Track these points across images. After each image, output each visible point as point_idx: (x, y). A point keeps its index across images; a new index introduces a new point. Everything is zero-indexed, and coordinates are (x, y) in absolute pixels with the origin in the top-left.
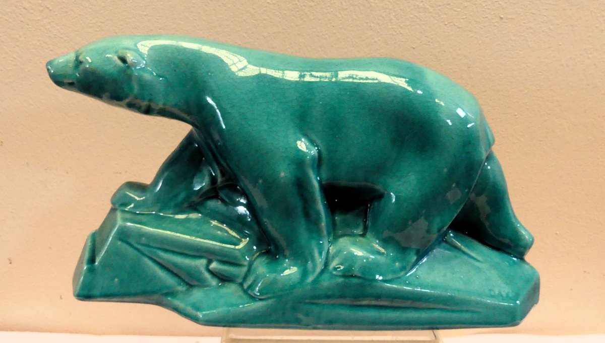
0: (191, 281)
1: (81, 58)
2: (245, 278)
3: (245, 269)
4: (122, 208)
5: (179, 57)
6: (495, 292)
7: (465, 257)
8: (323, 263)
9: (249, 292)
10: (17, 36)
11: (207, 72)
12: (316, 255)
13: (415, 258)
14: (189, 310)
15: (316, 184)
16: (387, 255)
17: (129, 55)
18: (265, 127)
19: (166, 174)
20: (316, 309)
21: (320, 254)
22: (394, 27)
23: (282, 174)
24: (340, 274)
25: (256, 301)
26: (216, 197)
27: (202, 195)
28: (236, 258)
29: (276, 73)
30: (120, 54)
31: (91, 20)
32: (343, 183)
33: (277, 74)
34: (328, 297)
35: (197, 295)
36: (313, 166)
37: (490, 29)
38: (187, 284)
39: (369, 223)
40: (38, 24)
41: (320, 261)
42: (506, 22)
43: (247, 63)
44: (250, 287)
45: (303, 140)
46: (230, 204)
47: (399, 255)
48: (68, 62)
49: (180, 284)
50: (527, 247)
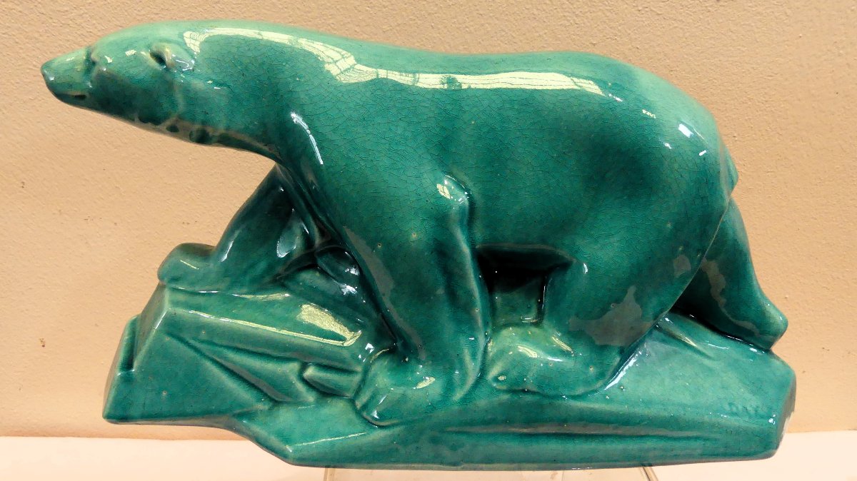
0: (276, 395)
1: (93, 56)
2: (358, 392)
3: (357, 379)
4: (173, 285)
5: (250, 54)
6: (737, 408)
7: (689, 353)
8: (478, 369)
9: (365, 414)
10: (36, 35)
11: (294, 77)
12: (467, 358)
13: (618, 359)
14: (274, 441)
15: (466, 249)
16: (576, 356)
17: (167, 50)
18: (387, 162)
19: (237, 234)
20: (467, 442)
21: (474, 355)
22: (566, 14)
23: (414, 236)
24: (504, 387)
25: (375, 428)
26: (313, 266)
27: (291, 264)
28: (343, 361)
29: (402, 77)
30: (155, 50)
31: (139, 11)
32: (507, 246)
33: (405, 79)
34: (486, 423)
35: (285, 417)
36: (461, 221)
37: (701, 17)
38: (272, 400)
39: (546, 305)
40: (65, 17)
41: (472, 368)
42: (724, 6)
43: (354, 62)
44: (365, 407)
45: (446, 182)
46: (334, 278)
47: (594, 356)
48: (74, 63)
49: (259, 401)
50: (777, 334)
